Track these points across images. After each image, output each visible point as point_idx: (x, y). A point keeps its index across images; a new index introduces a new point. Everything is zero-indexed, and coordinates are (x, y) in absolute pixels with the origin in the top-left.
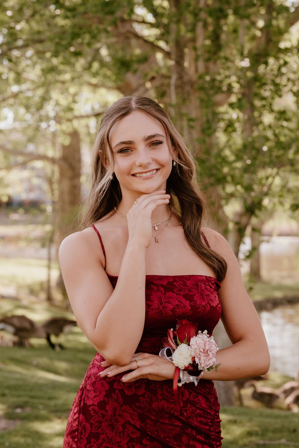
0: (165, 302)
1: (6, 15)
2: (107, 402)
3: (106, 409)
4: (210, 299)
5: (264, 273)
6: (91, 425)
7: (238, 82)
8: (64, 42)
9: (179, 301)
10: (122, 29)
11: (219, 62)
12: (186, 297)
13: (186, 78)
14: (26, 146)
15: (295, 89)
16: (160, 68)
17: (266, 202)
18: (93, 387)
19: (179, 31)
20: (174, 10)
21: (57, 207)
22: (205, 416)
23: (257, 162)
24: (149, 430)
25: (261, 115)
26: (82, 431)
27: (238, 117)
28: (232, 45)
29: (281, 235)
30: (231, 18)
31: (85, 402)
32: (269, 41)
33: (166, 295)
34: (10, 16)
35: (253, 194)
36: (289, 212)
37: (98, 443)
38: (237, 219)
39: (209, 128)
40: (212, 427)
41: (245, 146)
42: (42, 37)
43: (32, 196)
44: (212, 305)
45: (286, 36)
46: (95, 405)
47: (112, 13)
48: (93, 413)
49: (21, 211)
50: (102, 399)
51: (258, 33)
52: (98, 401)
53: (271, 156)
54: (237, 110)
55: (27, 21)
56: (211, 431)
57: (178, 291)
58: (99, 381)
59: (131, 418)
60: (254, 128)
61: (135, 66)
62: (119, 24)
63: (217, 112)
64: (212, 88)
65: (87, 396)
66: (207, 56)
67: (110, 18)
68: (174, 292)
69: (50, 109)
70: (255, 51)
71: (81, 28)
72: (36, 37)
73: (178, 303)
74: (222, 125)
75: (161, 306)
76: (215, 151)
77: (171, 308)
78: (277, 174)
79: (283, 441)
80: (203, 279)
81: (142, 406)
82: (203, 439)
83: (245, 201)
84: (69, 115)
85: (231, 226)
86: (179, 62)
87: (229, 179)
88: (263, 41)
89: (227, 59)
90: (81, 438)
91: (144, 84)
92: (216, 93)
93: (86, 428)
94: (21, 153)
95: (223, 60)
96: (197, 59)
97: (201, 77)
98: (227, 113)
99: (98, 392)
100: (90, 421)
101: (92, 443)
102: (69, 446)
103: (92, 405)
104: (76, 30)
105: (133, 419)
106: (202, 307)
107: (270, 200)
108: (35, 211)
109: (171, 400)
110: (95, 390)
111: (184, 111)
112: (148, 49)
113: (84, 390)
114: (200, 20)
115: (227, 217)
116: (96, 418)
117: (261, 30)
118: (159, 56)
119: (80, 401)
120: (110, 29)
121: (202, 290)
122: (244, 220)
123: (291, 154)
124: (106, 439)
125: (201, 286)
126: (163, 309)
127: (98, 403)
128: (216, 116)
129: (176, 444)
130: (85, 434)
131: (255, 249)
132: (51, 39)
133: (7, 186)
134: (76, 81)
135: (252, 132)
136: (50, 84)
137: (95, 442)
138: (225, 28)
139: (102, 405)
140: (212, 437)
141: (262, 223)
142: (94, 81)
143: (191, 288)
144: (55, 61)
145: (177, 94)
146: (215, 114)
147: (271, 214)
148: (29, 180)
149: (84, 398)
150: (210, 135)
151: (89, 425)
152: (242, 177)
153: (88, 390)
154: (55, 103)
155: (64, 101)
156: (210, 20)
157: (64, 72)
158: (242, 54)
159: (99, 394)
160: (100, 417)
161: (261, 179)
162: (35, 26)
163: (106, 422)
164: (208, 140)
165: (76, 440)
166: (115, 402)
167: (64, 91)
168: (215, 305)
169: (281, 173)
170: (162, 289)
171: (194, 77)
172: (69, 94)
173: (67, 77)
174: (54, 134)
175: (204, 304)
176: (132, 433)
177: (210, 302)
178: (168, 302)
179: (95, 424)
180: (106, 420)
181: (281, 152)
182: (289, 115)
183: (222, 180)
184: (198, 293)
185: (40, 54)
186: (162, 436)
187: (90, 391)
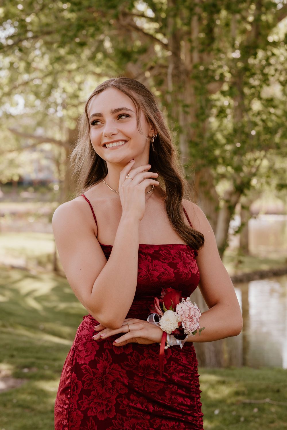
0: (152, 270)
1: (17, 8)
2: (97, 361)
3: (97, 367)
4: (191, 267)
5: (253, 248)
6: (83, 382)
7: (230, 72)
8: (70, 34)
9: (164, 269)
10: (124, 22)
11: (212, 53)
12: (171, 265)
13: (182, 68)
14: (35, 130)
15: (282, 78)
16: (158, 59)
17: (254, 182)
18: (85, 348)
19: (175, 24)
20: (171, 5)
21: (64, 186)
22: (186, 371)
23: (246, 146)
24: (136, 386)
25: (250, 103)
26: (75, 388)
27: (229, 104)
28: (225, 39)
29: (267, 213)
30: (224, 13)
31: (77, 361)
32: (258, 34)
33: (153, 263)
34: (21, 9)
35: (242, 175)
36: (275, 192)
37: (90, 399)
38: (227, 197)
39: (203, 113)
40: (192, 381)
41: (235, 130)
42: (50, 29)
43: (41, 176)
44: (193, 273)
45: (275, 30)
46: (86, 364)
47: (114, 7)
48: (85, 372)
49: (31, 189)
50: (93, 359)
51: (249, 27)
52: (90, 360)
53: (259, 139)
54: (228, 98)
55: (37, 15)
56: (191, 385)
57: (163, 259)
58: (90, 341)
59: (120, 375)
60: (244, 114)
61: (136, 56)
62: (121, 17)
63: (210, 99)
64: (206, 76)
65: (79, 355)
66: (201, 47)
67: (112, 12)
68: (160, 260)
69: (57, 96)
70: (245, 44)
71: (86, 21)
72: (45, 29)
73: (163, 270)
74: (215, 111)
75: (148, 273)
76: (207, 135)
77: (157, 275)
78: (265, 156)
79: (268, 400)
80: (185, 248)
81: (130, 364)
82: (184, 393)
83: (235, 181)
84: (75, 102)
85: (222, 204)
86: (176, 54)
87: (220, 160)
88: (253, 34)
89: (219, 51)
90: (73, 394)
91: (143, 74)
92: (209, 82)
93: (78, 385)
94: (31, 136)
95: (216, 52)
96: (192, 50)
97: (195, 67)
98: (218, 100)
99: (89, 352)
100: (82, 379)
101: (84, 399)
102: (62, 402)
103: (83, 364)
104: (82, 22)
105: (122, 377)
106: (184, 275)
107: (258, 180)
108: (43, 190)
109: (156, 358)
110: (87, 350)
111: (180, 97)
112: (147, 40)
113: (75, 350)
114: (195, 14)
115: (219, 196)
116: (87, 376)
117: (251, 23)
118: (158, 48)
119: (72, 361)
120: (112, 21)
121: (184, 259)
122: (233, 199)
123: (277, 139)
124: (97, 395)
125: (183, 255)
126: (150, 276)
127: (89, 362)
128: (209, 104)
129: (160, 398)
130: (77, 391)
131: (244, 225)
132: (58, 31)
133: (18, 166)
134: (82, 70)
135: (242, 117)
136: (58, 72)
137: (86, 398)
138: (218, 22)
139: (93, 364)
140: (192, 390)
141: (251, 202)
142: (98, 70)
143: (175, 256)
144: (62, 52)
145: (173, 82)
146: (208, 101)
147: (259, 194)
148: (38, 161)
149: (76, 358)
150: (203, 121)
151: (81, 382)
152: (232, 158)
153: (80, 351)
154: (62, 90)
155: (70, 89)
156: (204, 15)
157: (71, 62)
158: (233, 46)
159: (90, 354)
160: (92, 375)
161: (250, 161)
162: (44, 19)
163: (96, 379)
164: (201, 125)
165: (69, 396)
166: (105, 361)
167: (71, 80)
168: (195, 272)
169: (268, 155)
170: (149, 258)
171: (189, 67)
172: (75, 82)
173: (73, 66)
174: (61, 120)
175: (186, 271)
176: (120, 389)
177: (192, 270)
178: (155, 270)
179: (86, 382)
180: (96, 378)
181: (268, 136)
182: (276, 102)
183: (214, 162)
184: (181, 262)
185: (48, 45)
186: (148, 391)
187: (82, 351)
